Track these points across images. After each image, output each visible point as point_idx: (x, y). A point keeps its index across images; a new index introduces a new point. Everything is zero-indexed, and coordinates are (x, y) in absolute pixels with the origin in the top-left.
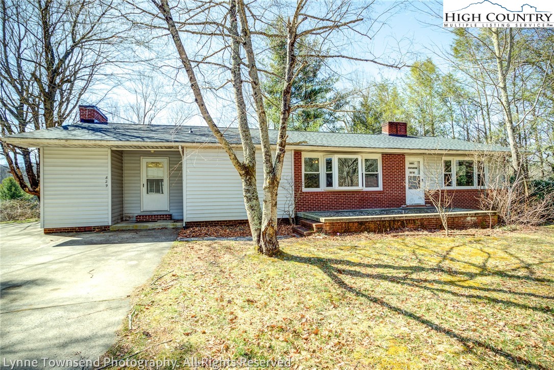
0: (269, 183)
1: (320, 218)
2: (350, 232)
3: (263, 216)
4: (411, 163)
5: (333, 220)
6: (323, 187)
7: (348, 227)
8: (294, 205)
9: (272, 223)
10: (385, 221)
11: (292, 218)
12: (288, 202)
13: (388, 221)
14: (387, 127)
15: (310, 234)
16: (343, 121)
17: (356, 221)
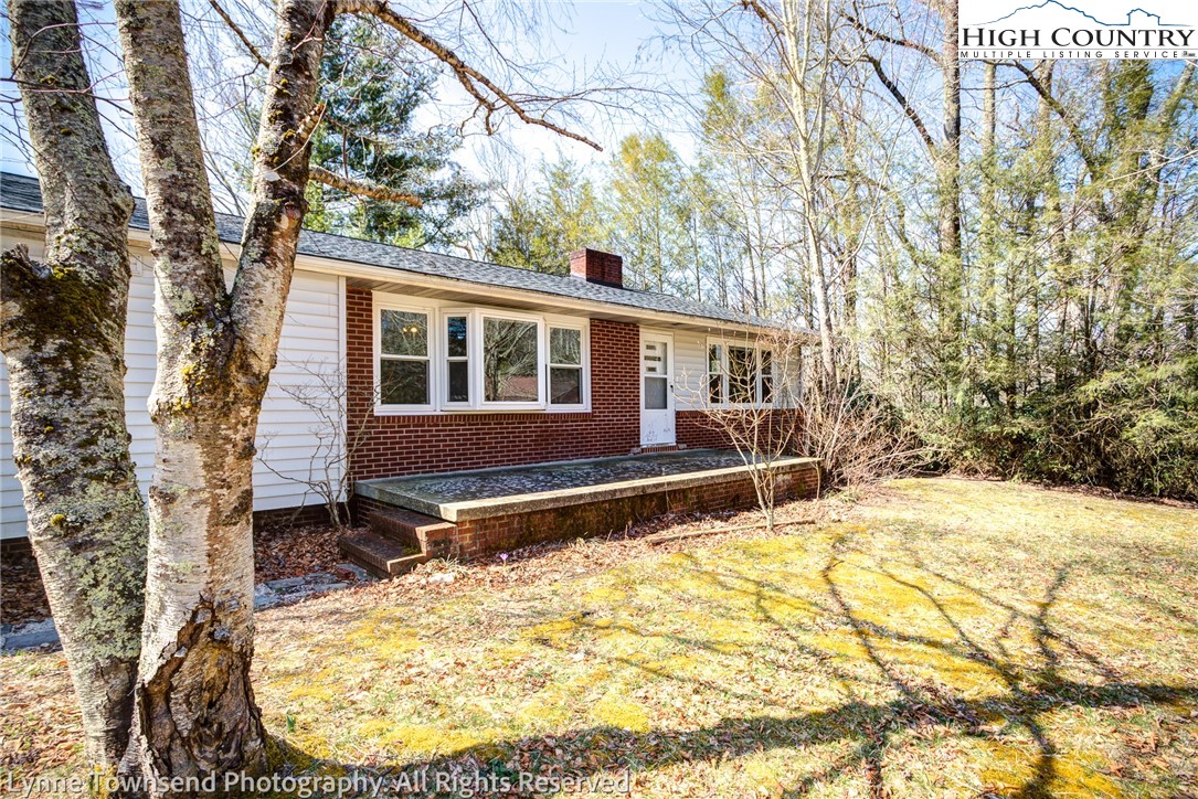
0: (189, 379)
1: (441, 506)
2: (534, 542)
3: (153, 588)
4: (649, 347)
5: (485, 510)
6: (439, 402)
7: (528, 528)
8: (344, 462)
9: (214, 620)
10: (622, 499)
11: (340, 505)
12: (323, 452)
13: (629, 498)
14: (584, 262)
15: (406, 569)
16: (466, 248)
17: (551, 506)
